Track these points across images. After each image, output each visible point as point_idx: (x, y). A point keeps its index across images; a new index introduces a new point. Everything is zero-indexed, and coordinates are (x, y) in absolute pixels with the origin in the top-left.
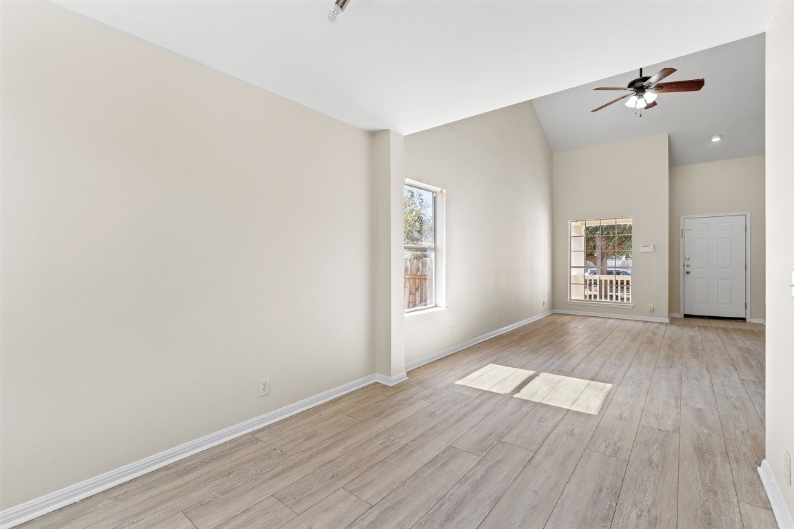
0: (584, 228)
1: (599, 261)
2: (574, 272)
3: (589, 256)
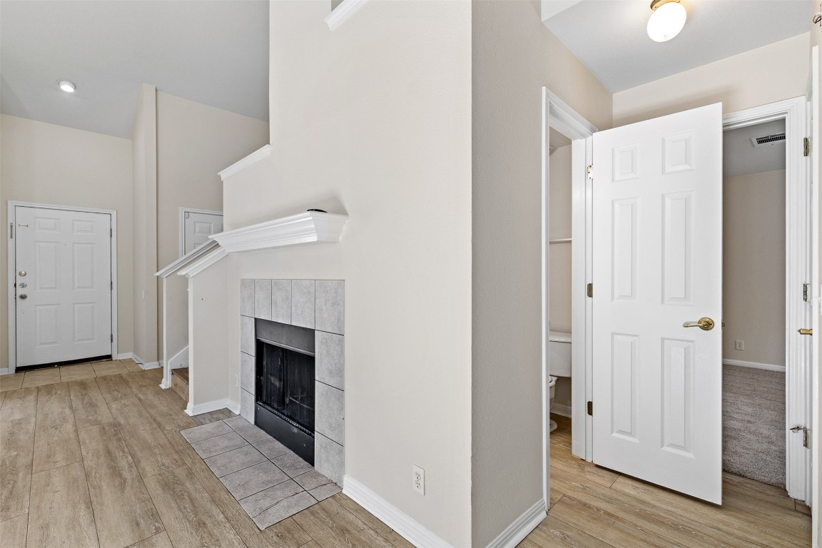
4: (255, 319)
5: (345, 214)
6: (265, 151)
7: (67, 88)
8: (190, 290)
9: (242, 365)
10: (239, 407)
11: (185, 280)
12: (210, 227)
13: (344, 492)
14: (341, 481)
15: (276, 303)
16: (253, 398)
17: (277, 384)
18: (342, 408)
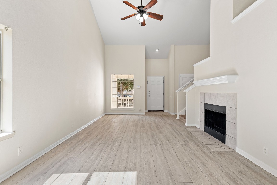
0: (117, 79)
1: (121, 92)
2: (113, 96)
3: (118, 90)
4: (205, 103)
5: (237, 74)
6: (209, 59)
7: (157, 50)
8: (186, 95)
9: (200, 115)
10: (199, 126)
11: (185, 93)
12: (186, 79)
13: (236, 151)
14: (235, 149)
15: (212, 99)
16: (204, 124)
17: (212, 121)
18: (236, 129)
